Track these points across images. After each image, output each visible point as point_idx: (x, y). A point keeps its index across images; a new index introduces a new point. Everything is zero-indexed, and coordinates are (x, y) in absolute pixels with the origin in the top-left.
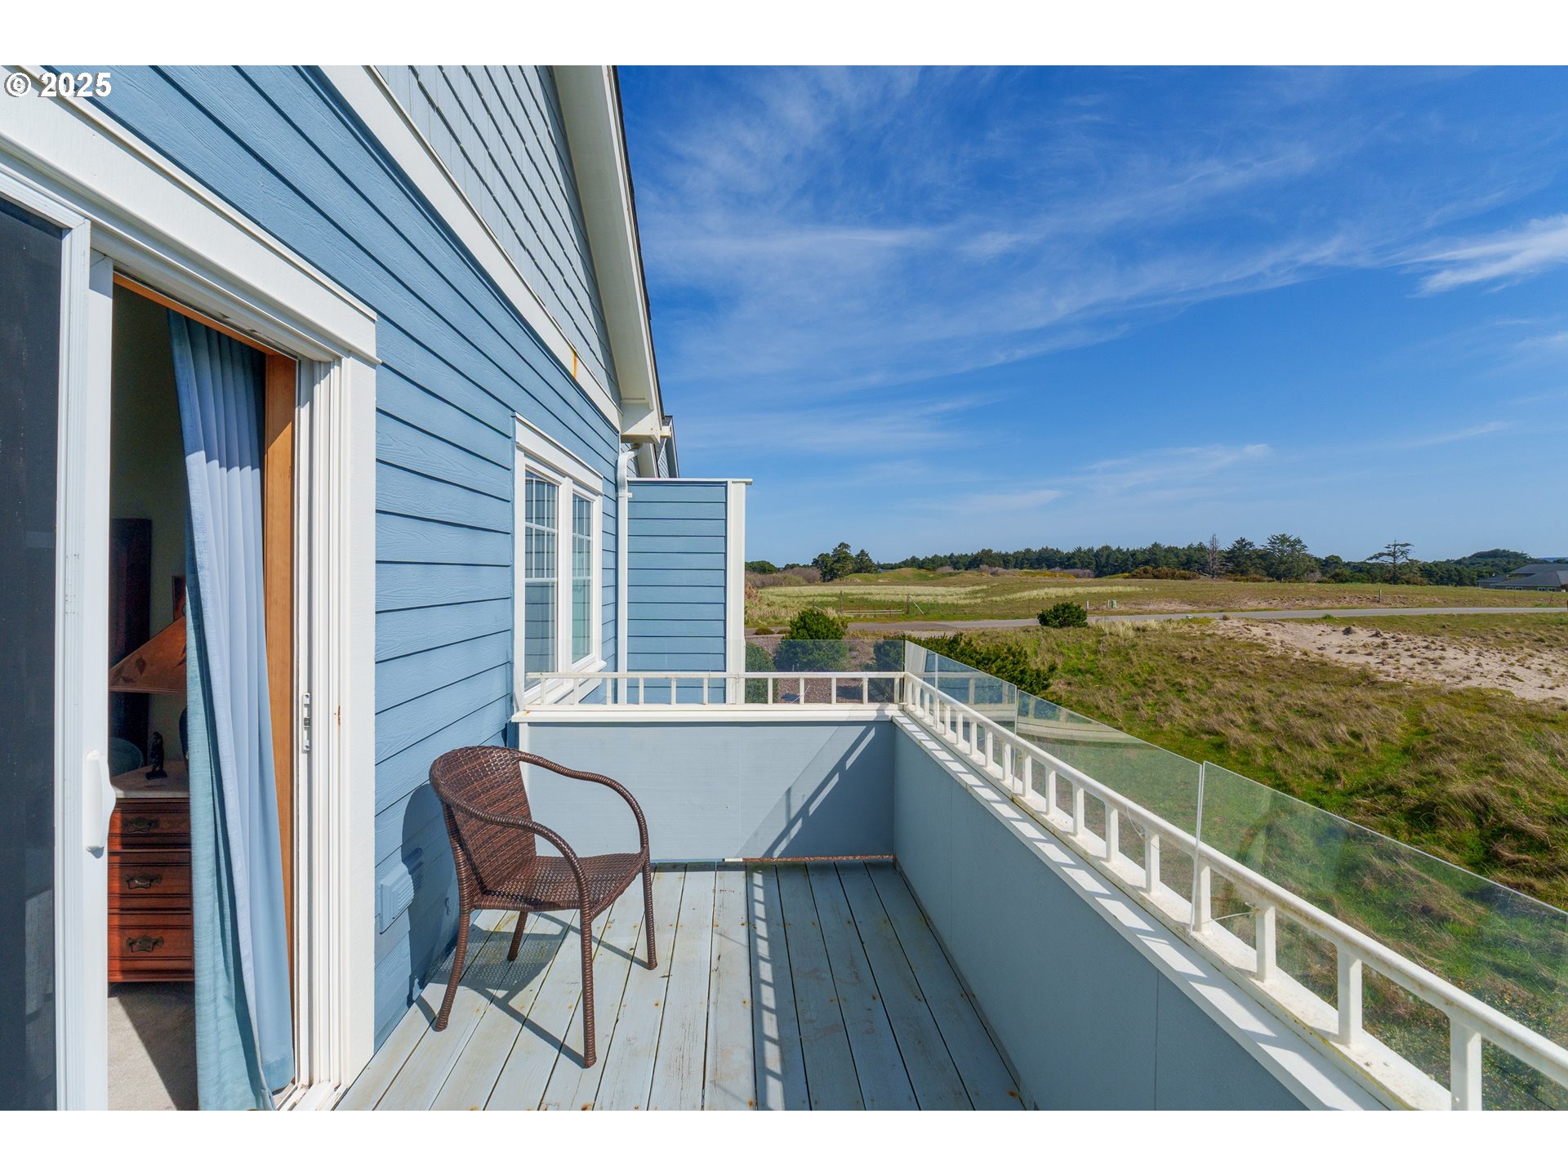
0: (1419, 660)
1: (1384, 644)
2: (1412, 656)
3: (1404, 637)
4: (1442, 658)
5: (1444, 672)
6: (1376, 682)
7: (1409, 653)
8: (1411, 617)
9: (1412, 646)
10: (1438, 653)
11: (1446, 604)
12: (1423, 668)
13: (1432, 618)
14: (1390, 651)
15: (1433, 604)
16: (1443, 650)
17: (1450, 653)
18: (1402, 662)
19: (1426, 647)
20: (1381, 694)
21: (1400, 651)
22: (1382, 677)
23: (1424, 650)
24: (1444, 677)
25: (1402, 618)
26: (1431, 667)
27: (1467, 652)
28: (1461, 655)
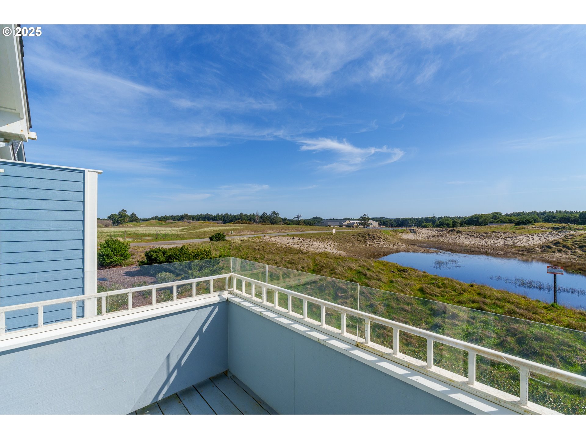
0: (308, 245)
1: (301, 241)
2: (307, 244)
3: (305, 239)
4: (313, 244)
5: (313, 248)
6: (303, 252)
7: (306, 244)
8: (305, 234)
9: (307, 242)
10: (312, 243)
11: (311, 230)
12: (309, 247)
13: (309, 234)
14: (302, 243)
15: (308, 230)
16: (313, 242)
17: (314, 243)
18: (305, 246)
19: (309, 242)
20: (305, 255)
21: (304, 243)
22: (304, 251)
23: (309, 243)
24: (313, 249)
25: (303, 234)
26: (311, 247)
27: (317, 243)
28: (316, 243)
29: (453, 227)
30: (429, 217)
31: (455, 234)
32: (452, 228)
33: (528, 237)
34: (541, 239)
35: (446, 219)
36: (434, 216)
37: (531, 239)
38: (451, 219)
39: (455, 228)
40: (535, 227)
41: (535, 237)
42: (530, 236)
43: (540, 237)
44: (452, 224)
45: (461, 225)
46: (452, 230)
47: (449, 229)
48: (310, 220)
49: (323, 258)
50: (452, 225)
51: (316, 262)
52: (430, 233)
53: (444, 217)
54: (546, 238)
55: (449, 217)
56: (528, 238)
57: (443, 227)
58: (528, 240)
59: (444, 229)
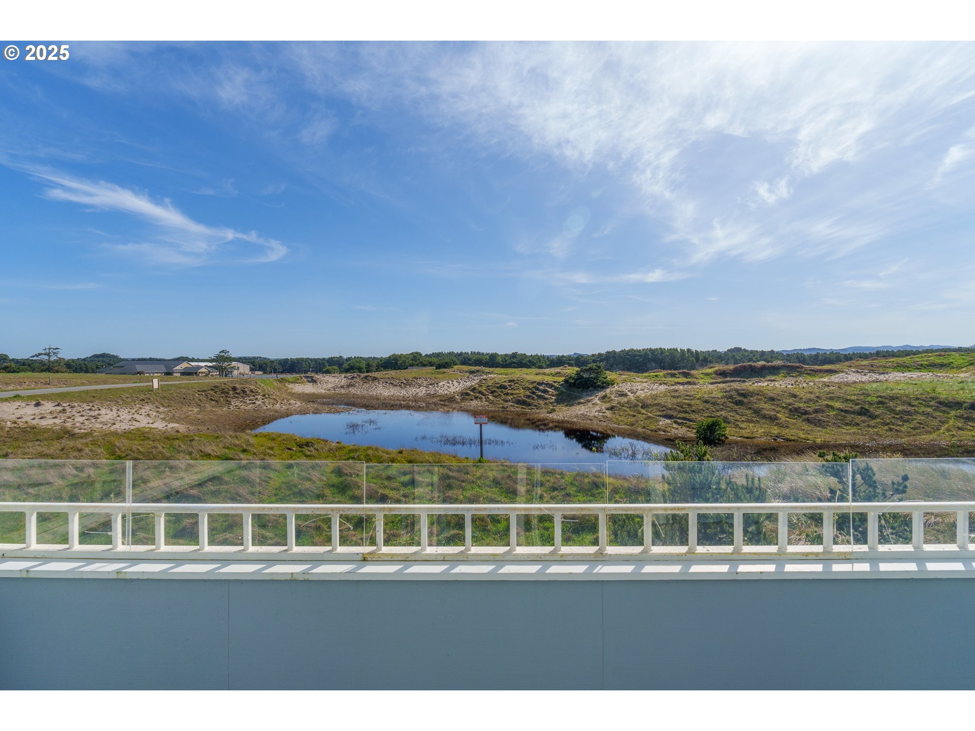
0: (87, 418)
1: (64, 410)
2: (82, 416)
3: (76, 404)
4: (99, 415)
5: (102, 423)
6: (75, 434)
7: (80, 414)
8: (74, 392)
9: (81, 410)
10: (97, 412)
11: (90, 383)
12: (89, 422)
13: (87, 392)
14: (68, 414)
15: (83, 384)
16: (99, 410)
17: (103, 411)
18: (76, 420)
19: (90, 410)
20: (84, 441)
21: (74, 413)
22: (77, 431)
23: (88, 411)
24: (102, 426)
25: (68, 393)
26: (93, 420)
27: (111, 410)
28: (109, 412)
29: (368, 372)
30: (334, 358)
31: (370, 382)
32: (366, 374)
33: (449, 383)
34: (460, 385)
35: (358, 360)
36: (341, 356)
37: (452, 385)
38: (363, 360)
39: (370, 374)
40: (454, 371)
41: (455, 383)
42: (450, 382)
43: (459, 383)
44: (366, 368)
45: (377, 369)
46: (366, 376)
47: (363, 375)
48: (84, 360)
49: (137, 443)
50: (365, 370)
51: (116, 452)
52: (337, 382)
53: (355, 357)
54: (465, 383)
55: (361, 358)
56: (448, 385)
57: (354, 372)
58: (448, 387)
59: (356, 376)
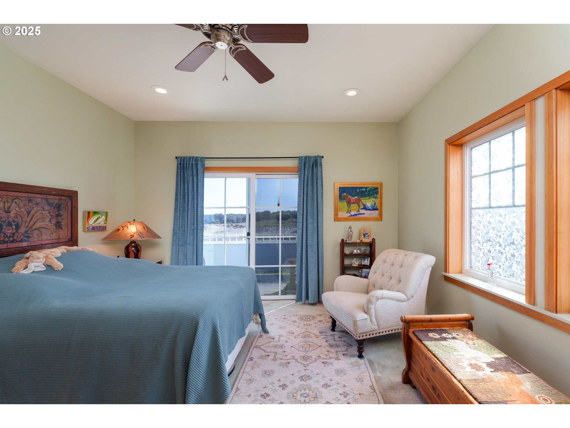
29: (237, 223)
30: (217, 214)
31: (239, 228)
32: (237, 224)
33: (284, 229)
34: (291, 230)
35: (232, 216)
36: (221, 214)
37: (286, 230)
38: (235, 216)
39: (238, 224)
40: (288, 222)
41: (288, 229)
42: (286, 228)
43: (291, 229)
45: (243, 221)
46: (236, 225)
47: (234, 225)
50: (236, 221)
52: (219, 229)
53: (230, 214)
54: (294, 229)
55: (233, 214)
56: (284, 230)
57: (229, 223)
58: (284, 231)
59: (230, 225)
